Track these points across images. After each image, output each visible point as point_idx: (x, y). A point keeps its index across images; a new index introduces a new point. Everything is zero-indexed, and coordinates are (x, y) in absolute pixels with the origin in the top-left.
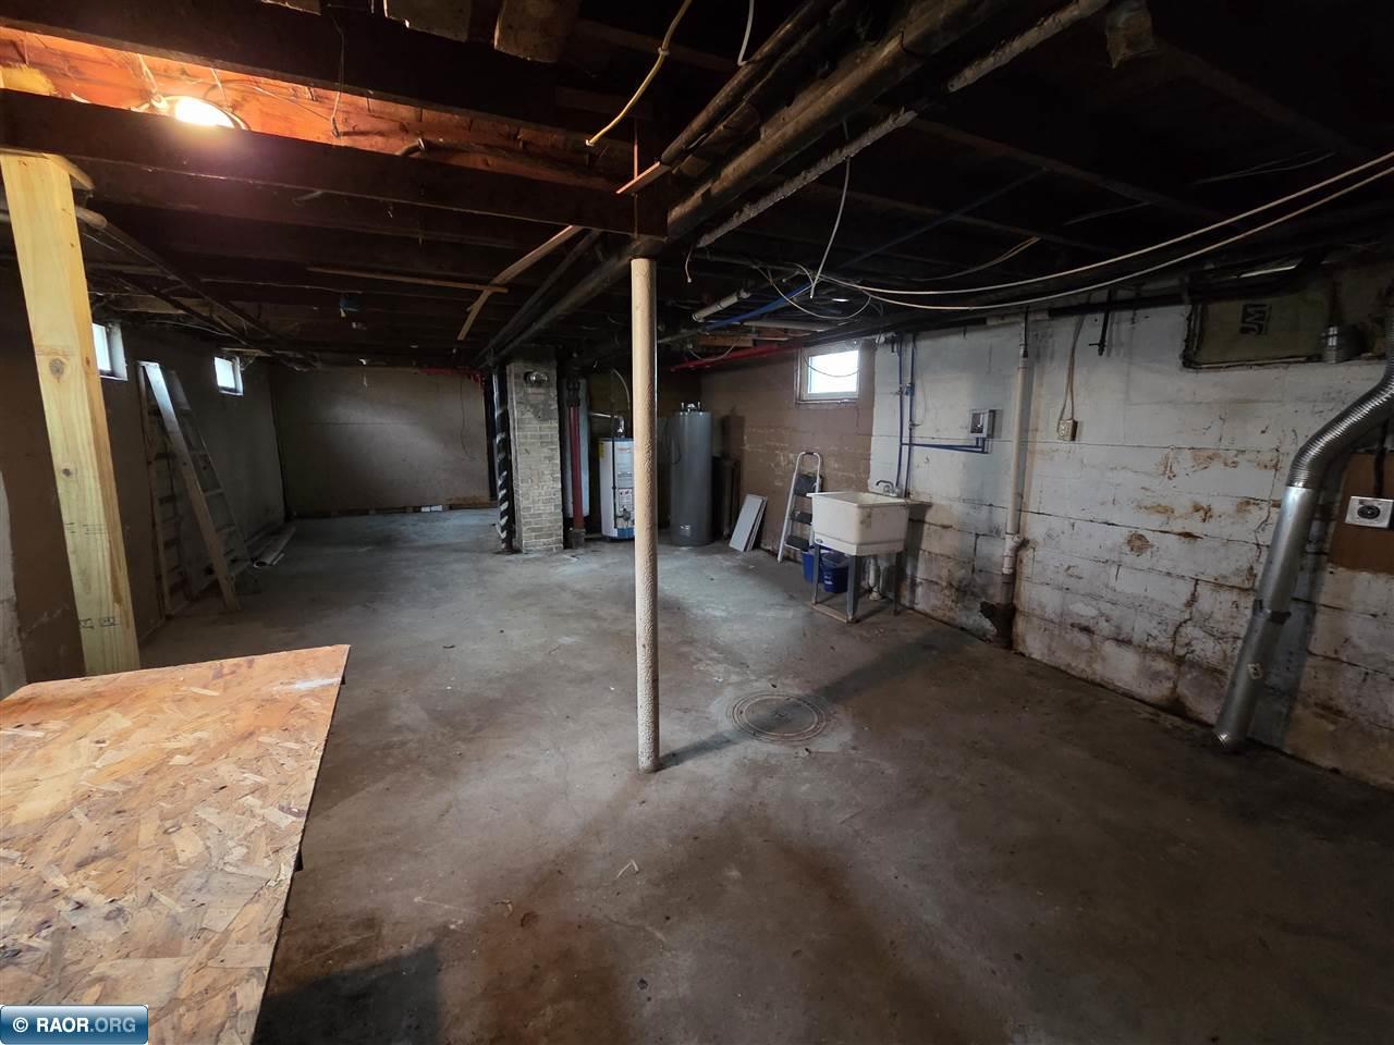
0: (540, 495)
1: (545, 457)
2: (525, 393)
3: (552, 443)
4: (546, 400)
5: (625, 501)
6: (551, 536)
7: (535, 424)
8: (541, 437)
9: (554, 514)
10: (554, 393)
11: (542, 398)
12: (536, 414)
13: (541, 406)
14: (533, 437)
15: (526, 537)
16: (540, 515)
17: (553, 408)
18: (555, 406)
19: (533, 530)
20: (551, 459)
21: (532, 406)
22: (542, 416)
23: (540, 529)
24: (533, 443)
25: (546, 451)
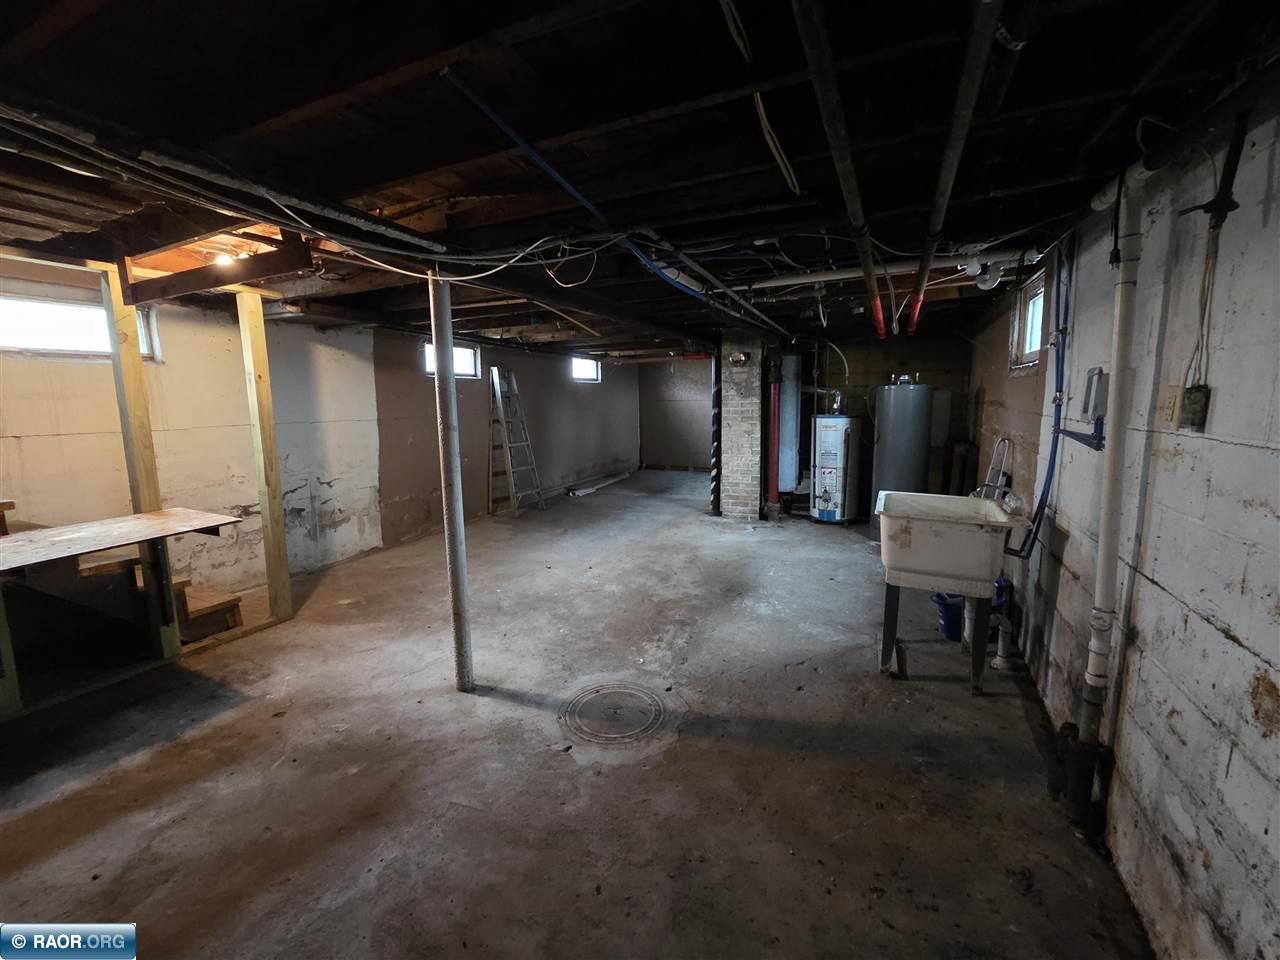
0: (738, 465)
1: (746, 432)
2: (731, 373)
3: (752, 418)
4: (749, 378)
5: (828, 481)
6: (747, 505)
7: (738, 400)
8: (742, 412)
9: (753, 486)
10: (757, 371)
11: (745, 376)
12: (738, 390)
13: (744, 384)
14: (735, 412)
15: (726, 504)
16: (737, 484)
17: (755, 385)
18: (757, 383)
19: (731, 497)
20: (749, 433)
21: (736, 384)
22: (744, 394)
23: (737, 498)
24: (735, 418)
25: (746, 426)
